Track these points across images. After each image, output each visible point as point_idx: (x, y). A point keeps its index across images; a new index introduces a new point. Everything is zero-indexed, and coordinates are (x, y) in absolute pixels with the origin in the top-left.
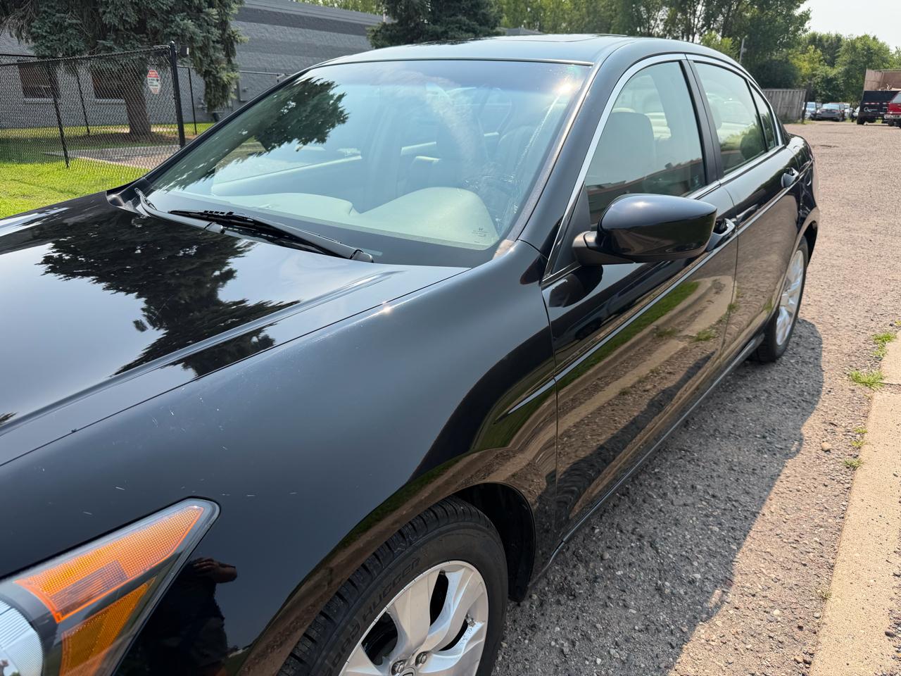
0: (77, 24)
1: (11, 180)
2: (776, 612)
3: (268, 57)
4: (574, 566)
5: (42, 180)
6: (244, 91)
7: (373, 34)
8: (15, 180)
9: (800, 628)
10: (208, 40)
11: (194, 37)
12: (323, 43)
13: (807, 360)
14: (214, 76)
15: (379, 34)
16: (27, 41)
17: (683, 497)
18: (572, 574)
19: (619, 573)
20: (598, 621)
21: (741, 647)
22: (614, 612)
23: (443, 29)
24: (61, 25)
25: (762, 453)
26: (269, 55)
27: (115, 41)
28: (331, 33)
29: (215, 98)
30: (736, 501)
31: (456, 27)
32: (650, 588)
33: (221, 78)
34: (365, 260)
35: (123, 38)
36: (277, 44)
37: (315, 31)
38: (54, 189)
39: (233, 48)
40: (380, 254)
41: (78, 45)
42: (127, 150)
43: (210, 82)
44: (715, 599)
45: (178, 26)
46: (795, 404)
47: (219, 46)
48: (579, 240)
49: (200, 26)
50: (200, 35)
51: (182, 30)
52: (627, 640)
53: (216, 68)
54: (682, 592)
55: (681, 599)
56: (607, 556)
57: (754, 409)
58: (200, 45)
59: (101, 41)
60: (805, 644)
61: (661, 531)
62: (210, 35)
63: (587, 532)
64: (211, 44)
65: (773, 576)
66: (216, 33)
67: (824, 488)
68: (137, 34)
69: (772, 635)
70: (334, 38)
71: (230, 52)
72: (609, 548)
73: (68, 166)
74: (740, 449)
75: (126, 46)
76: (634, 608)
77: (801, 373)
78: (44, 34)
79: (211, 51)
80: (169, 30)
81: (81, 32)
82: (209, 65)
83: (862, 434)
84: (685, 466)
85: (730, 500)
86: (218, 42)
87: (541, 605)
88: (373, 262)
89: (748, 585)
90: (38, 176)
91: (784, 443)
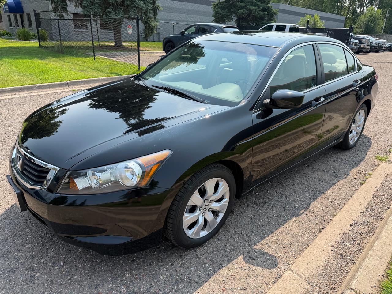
0: (99, 2)
1: (75, 64)
2: (319, 217)
3: (170, 14)
4: (259, 199)
5: (86, 64)
6: (159, 28)
7: (214, 6)
8: (76, 64)
9: (324, 221)
10: (148, 9)
11: (143, 8)
12: (192, 9)
13: (362, 150)
14: (149, 24)
15: (217, 6)
16: (78, 7)
17: (300, 185)
18: (258, 201)
19: (273, 202)
20: (263, 212)
21: (304, 223)
22: (269, 211)
23: (244, 5)
24: (93, 2)
25: (332, 177)
26: (170, 13)
27: (112, 9)
28: (197, 4)
29: (148, 33)
30: (317, 189)
31: (250, 4)
32: (282, 207)
33: (151, 25)
34: (205, 103)
35: (116, 8)
36: (173, 9)
37: (190, 3)
38: (91, 68)
39: (157, 12)
40: (209, 102)
41: (99, 10)
42: (114, 53)
43: (147, 26)
44: (301, 212)
45: (137, 4)
46: (351, 164)
47: (152, 11)
48: (265, 101)
49: (145, 3)
50: (145, 7)
51: (138, 5)
52: (271, 218)
53: (150, 20)
54: (291, 209)
55: (290, 210)
56: (270, 198)
57: (335, 164)
58: (144, 11)
59: (107, 9)
60: (324, 225)
61: (289, 194)
62: (148, 7)
63: (266, 191)
64: (149, 11)
65: (321, 208)
66: (151, 6)
67: (349, 189)
68: (121, 6)
69: (315, 221)
70: (198, 7)
71: (155, 14)
72: (272, 196)
73: (95, 59)
74: (324, 175)
75: (116, 11)
76: (275, 211)
77: (357, 154)
78: (87, 6)
79: (148, 14)
80: (133, 5)
81: (100, 5)
82: (147, 19)
83: (370, 175)
84: (303, 178)
85: (315, 188)
86: (151, 10)
87: (247, 207)
88: (207, 104)
89: (313, 210)
90: (85, 63)
91: (341, 175)
